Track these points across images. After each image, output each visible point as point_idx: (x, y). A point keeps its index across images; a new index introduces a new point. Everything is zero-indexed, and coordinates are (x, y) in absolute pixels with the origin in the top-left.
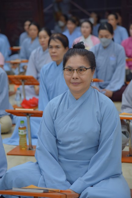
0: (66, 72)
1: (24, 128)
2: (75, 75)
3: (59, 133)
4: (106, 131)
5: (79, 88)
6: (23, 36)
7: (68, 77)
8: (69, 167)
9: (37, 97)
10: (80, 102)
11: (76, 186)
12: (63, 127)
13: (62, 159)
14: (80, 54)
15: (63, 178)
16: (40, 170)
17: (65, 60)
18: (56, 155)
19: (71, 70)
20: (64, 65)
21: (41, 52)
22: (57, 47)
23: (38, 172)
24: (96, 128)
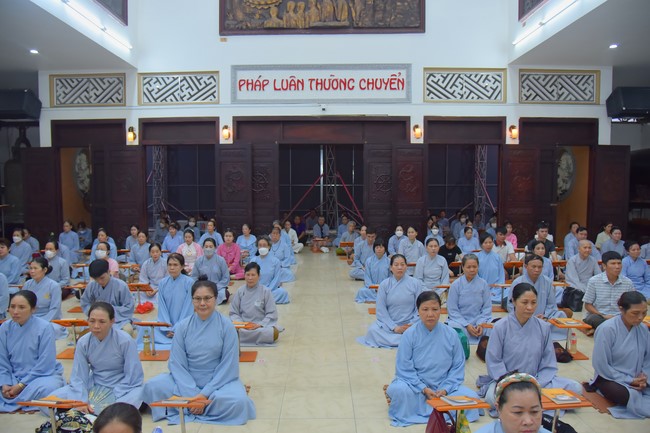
0: (195, 301)
1: (148, 337)
2: (203, 302)
3: (189, 349)
4: (228, 344)
5: (207, 312)
6: (129, 238)
7: (197, 304)
8: (197, 376)
9: (151, 301)
10: (206, 323)
11: (206, 391)
12: (193, 344)
13: (192, 369)
14: (206, 285)
15: (194, 385)
16: (174, 380)
17: (193, 291)
18: (186, 366)
19: (199, 299)
20: (193, 294)
21: (152, 263)
22: (175, 265)
23: (172, 382)
24: (220, 344)
